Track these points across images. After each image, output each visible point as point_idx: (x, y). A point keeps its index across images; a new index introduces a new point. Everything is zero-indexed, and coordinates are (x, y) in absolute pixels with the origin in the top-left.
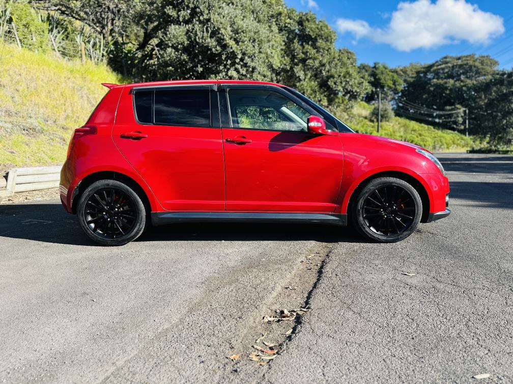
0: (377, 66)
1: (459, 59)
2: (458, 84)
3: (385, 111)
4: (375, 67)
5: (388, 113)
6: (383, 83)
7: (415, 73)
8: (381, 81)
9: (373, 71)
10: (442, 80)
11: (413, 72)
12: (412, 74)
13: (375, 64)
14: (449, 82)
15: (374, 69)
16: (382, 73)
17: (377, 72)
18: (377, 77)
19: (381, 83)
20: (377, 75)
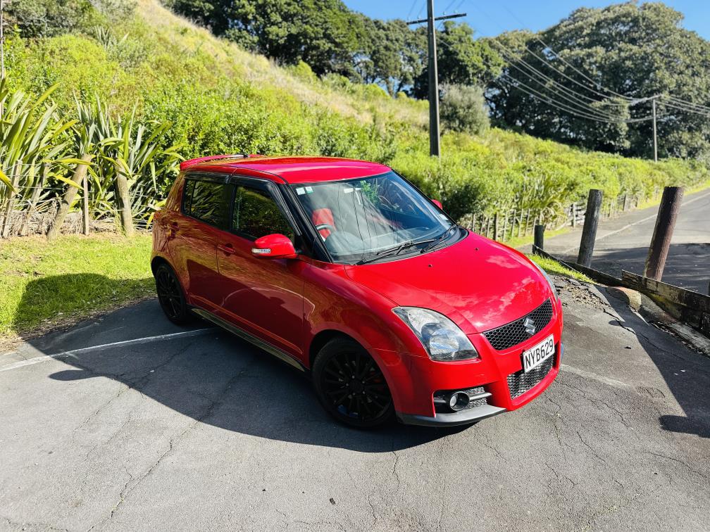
0: (450, 28)
1: (608, 10)
2: (614, 55)
3: (469, 107)
4: (445, 31)
5: (476, 112)
6: (463, 61)
7: (525, 44)
8: (460, 57)
9: (441, 38)
10: (582, 50)
11: (521, 43)
12: (519, 46)
14: (596, 52)
15: (444, 35)
16: (461, 41)
17: (450, 38)
18: (451, 49)
19: (459, 60)
20: (449, 45)
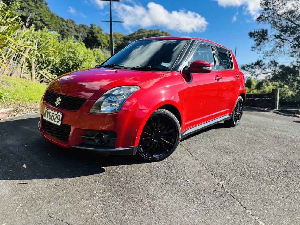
0: (93, 27)
1: (151, 31)
4: (92, 28)
6: (99, 41)
7: (122, 38)
9: (90, 30)
11: (121, 38)
12: (120, 39)
13: (92, 25)
15: (91, 29)
16: (98, 33)
17: (94, 31)
18: (94, 35)
19: (98, 40)
20: (94, 33)
